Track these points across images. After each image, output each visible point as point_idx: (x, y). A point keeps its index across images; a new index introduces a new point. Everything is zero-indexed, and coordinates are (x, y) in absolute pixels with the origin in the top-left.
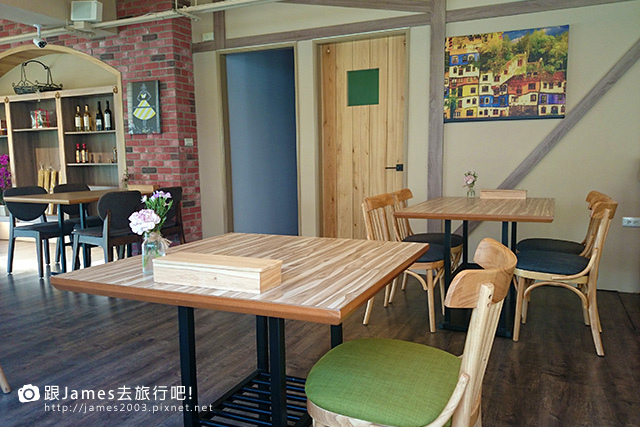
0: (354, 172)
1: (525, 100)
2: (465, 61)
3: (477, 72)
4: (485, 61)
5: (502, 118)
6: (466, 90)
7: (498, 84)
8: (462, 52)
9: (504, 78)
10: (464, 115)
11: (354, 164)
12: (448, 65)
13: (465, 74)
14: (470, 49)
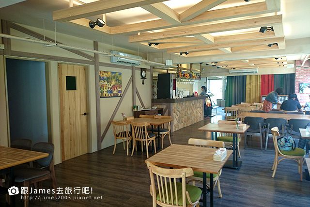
0: (70, 118)
1: (115, 92)
2: (104, 79)
3: (106, 83)
4: (108, 80)
5: (112, 97)
6: (104, 88)
7: (110, 87)
8: (103, 76)
9: (112, 85)
10: (104, 96)
11: (70, 114)
12: (100, 79)
13: (104, 83)
14: (105, 75)
